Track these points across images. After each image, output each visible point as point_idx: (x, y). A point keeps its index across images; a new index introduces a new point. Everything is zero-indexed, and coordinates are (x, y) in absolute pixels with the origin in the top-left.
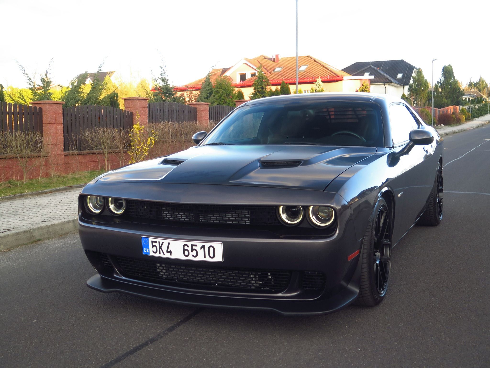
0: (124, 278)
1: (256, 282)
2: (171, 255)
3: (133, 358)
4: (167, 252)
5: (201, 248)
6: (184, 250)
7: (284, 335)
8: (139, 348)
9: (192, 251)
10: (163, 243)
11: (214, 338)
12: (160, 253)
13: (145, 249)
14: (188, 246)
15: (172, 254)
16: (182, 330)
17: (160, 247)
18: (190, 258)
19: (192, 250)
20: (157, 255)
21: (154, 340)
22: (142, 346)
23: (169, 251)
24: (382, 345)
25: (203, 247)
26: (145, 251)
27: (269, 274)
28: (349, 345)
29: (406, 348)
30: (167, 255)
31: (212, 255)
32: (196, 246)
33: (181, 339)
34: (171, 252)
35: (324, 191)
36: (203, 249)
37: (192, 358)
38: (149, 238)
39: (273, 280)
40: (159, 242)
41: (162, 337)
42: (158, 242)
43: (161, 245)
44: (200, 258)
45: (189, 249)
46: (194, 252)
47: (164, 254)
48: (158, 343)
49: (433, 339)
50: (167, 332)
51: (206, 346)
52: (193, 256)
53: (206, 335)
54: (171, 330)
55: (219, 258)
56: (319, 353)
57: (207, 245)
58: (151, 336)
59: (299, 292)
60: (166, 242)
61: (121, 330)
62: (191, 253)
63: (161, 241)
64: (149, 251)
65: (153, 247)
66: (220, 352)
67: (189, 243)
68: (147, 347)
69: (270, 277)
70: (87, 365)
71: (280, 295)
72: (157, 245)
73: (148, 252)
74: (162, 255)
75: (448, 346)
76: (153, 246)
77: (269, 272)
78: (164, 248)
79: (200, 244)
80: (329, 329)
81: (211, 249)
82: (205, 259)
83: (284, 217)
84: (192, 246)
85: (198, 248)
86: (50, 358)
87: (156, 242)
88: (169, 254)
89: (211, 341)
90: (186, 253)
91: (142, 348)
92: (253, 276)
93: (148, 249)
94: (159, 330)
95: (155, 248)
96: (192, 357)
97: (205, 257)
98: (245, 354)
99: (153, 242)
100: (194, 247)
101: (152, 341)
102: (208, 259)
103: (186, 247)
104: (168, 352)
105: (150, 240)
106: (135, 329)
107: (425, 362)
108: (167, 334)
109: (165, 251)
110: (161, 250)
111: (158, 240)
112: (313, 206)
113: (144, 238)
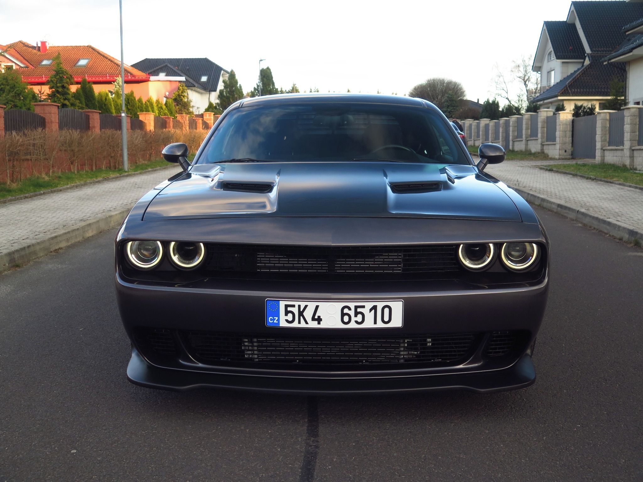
0: (200, 365)
2: (319, 323)
4: (313, 319)
5: (371, 310)
6: (343, 315)
8: (309, 467)
9: (356, 316)
10: (306, 306)
12: (299, 322)
13: (271, 319)
14: (350, 309)
15: (321, 322)
16: (329, 432)
17: (301, 314)
18: (353, 325)
19: (356, 314)
20: (295, 325)
21: (311, 453)
22: (309, 464)
23: (316, 317)
25: (375, 308)
26: (271, 321)
27: (429, 340)
30: (313, 325)
31: (386, 319)
32: (363, 307)
34: (319, 320)
36: (373, 311)
38: (280, 301)
39: (433, 348)
40: (299, 306)
41: (316, 447)
42: (296, 306)
43: (301, 310)
44: (369, 324)
45: (352, 313)
46: (360, 316)
47: (307, 323)
48: (325, 456)
50: (313, 438)
52: (357, 322)
54: (313, 434)
55: (397, 322)
57: (380, 305)
60: (312, 306)
62: (353, 319)
63: (303, 304)
64: (278, 320)
65: (286, 315)
67: (352, 305)
69: (430, 344)
71: (461, 366)
72: (295, 310)
73: (277, 322)
74: (303, 325)
76: (287, 313)
77: (429, 338)
78: (308, 314)
79: (369, 305)
81: (387, 311)
82: (375, 325)
84: (356, 307)
85: (365, 311)
87: (293, 306)
88: (316, 322)
90: (346, 319)
91: (314, 467)
93: (277, 318)
95: (290, 315)
97: (375, 323)
99: (287, 306)
100: (359, 310)
102: (380, 325)
103: (346, 311)
105: (282, 304)
108: (318, 441)
109: (309, 319)
110: (301, 317)
111: (296, 304)
112: (507, 242)
113: (271, 301)
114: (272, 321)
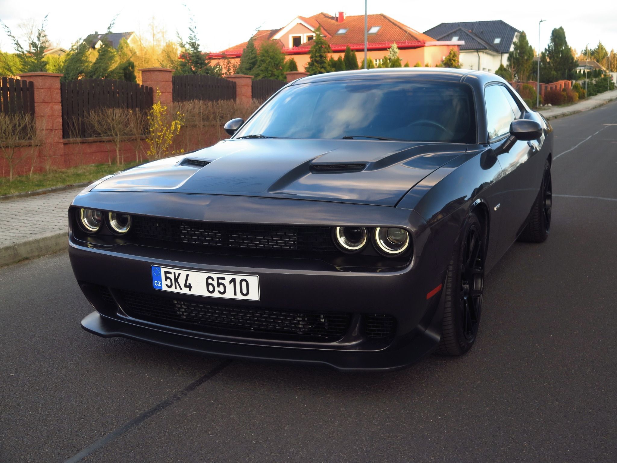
0: (130, 318)
1: (304, 326)
2: (190, 290)
3: (139, 430)
5: (230, 282)
6: (208, 284)
7: (340, 396)
8: (148, 414)
9: (218, 286)
10: (179, 274)
11: (248, 401)
12: (176, 288)
13: (156, 282)
14: (213, 280)
15: (192, 289)
16: (206, 388)
17: (176, 280)
18: (216, 295)
19: (219, 284)
20: (173, 289)
21: (167, 403)
22: (152, 412)
23: (188, 284)
24: (470, 411)
25: (233, 280)
27: (322, 316)
28: (426, 411)
29: (502, 416)
30: (186, 291)
31: (245, 292)
32: (224, 279)
33: (204, 402)
34: (190, 287)
35: (395, 206)
36: (233, 283)
37: (217, 430)
38: (161, 268)
39: (326, 324)
40: (175, 273)
41: (178, 399)
42: (173, 274)
43: (176, 277)
44: (229, 295)
45: (215, 283)
46: (222, 287)
47: (181, 289)
48: (174, 408)
49: (536, 403)
50: (186, 391)
51: (237, 412)
52: (219, 292)
53: (238, 397)
54: (191, 388)
55: (254, 295)
56: (386, 423)
57: (238, 278)
58: (164, 398)
59: (361, 341)
60: (184, 273)
61: (125, 388)
62: (217, 289)
63: (177, 272)
64: (161, 284)
65: (166, 280)
66: (255, 422)
67: (215, 276)
68: (158, 413)
69: (323, 320)
70: (76, 440)
71: (335, 344)
72: (172, 276)
73: (160, 286)
74: (178, 290)
75: (557, 413)
76: (167, 278)
77: (322, 314)
78: (182, 281)
79: (229, 277)
80: (400, 388)
81: (244, 284)
82: (235, 296)
83: (342, 240)
84: (218, 279)
85: (226, 282)
86: (29, 428)
87: (170, 273)
88: (188, 289)
89: (244, 404)
90: (211, 288)
91: (152, 415)
92: (301, 319)
93: (160, 282)
94: (175, 388)
95: (169, 280)
96: (218, 428)
97: (235, 294)
98: (288, 424)
99: (166, 273)
100: (221, 281)
101: (166, 404)
102: (239, 296)
103: (210, 281)
104: (185, 421)
105: (163, 270)
106: (144, 387)
107: (526, 436)
108: (186, 394)
109: (182, 286)
110: (177, 283)
111: (172, 271)
112: (381, 227)
113: (154, 267)
114: (157, 285)
